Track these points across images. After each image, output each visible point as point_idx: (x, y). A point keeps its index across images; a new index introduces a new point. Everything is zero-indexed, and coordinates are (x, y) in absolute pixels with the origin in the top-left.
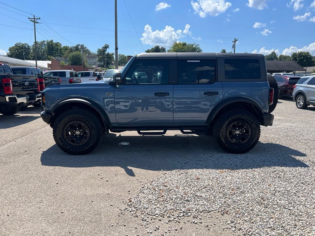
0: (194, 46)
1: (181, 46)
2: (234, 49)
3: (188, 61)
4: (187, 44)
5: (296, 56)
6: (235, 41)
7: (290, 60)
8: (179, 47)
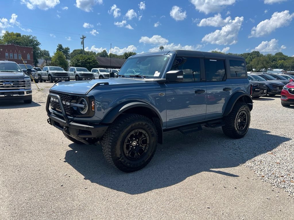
0: (30, 38)
1: (15, 37)
2: (83, 45)
3: (210, 60)
4: (21, 35)
5: (127, 55)
6: (83, 38)
7: (123, 58)
8: (13, 37)
